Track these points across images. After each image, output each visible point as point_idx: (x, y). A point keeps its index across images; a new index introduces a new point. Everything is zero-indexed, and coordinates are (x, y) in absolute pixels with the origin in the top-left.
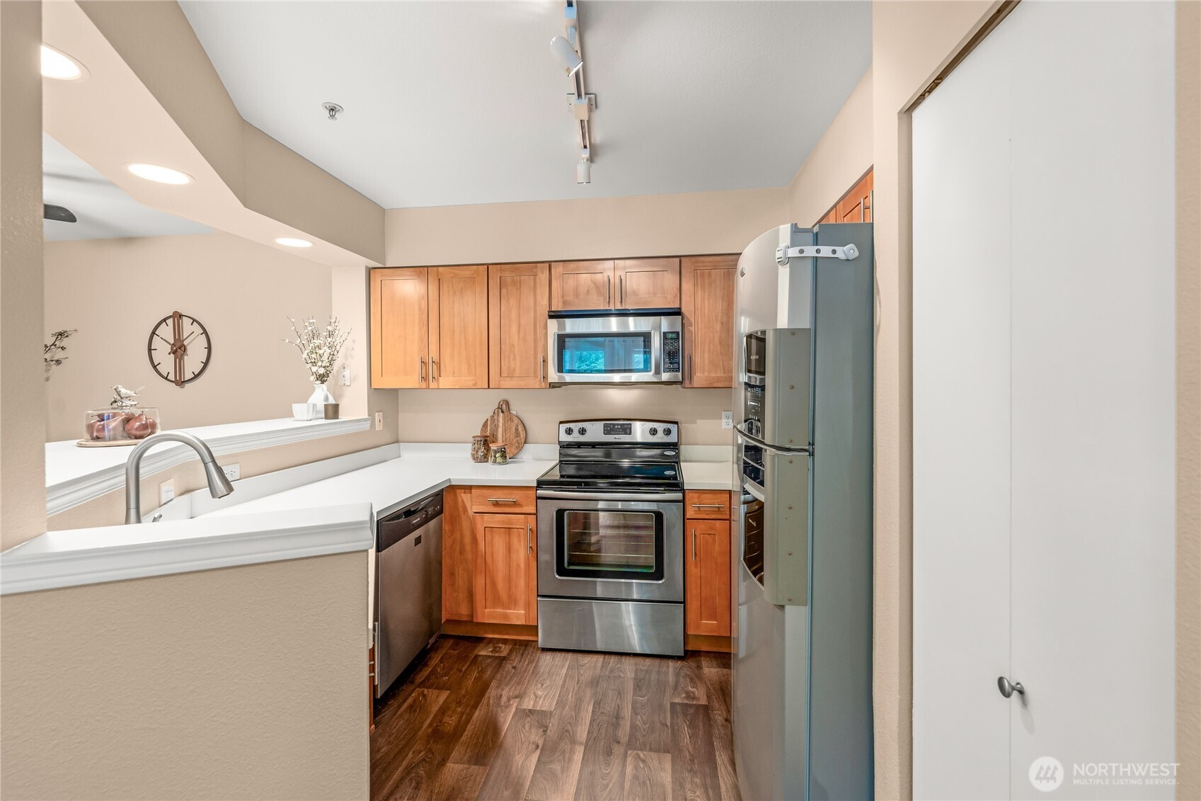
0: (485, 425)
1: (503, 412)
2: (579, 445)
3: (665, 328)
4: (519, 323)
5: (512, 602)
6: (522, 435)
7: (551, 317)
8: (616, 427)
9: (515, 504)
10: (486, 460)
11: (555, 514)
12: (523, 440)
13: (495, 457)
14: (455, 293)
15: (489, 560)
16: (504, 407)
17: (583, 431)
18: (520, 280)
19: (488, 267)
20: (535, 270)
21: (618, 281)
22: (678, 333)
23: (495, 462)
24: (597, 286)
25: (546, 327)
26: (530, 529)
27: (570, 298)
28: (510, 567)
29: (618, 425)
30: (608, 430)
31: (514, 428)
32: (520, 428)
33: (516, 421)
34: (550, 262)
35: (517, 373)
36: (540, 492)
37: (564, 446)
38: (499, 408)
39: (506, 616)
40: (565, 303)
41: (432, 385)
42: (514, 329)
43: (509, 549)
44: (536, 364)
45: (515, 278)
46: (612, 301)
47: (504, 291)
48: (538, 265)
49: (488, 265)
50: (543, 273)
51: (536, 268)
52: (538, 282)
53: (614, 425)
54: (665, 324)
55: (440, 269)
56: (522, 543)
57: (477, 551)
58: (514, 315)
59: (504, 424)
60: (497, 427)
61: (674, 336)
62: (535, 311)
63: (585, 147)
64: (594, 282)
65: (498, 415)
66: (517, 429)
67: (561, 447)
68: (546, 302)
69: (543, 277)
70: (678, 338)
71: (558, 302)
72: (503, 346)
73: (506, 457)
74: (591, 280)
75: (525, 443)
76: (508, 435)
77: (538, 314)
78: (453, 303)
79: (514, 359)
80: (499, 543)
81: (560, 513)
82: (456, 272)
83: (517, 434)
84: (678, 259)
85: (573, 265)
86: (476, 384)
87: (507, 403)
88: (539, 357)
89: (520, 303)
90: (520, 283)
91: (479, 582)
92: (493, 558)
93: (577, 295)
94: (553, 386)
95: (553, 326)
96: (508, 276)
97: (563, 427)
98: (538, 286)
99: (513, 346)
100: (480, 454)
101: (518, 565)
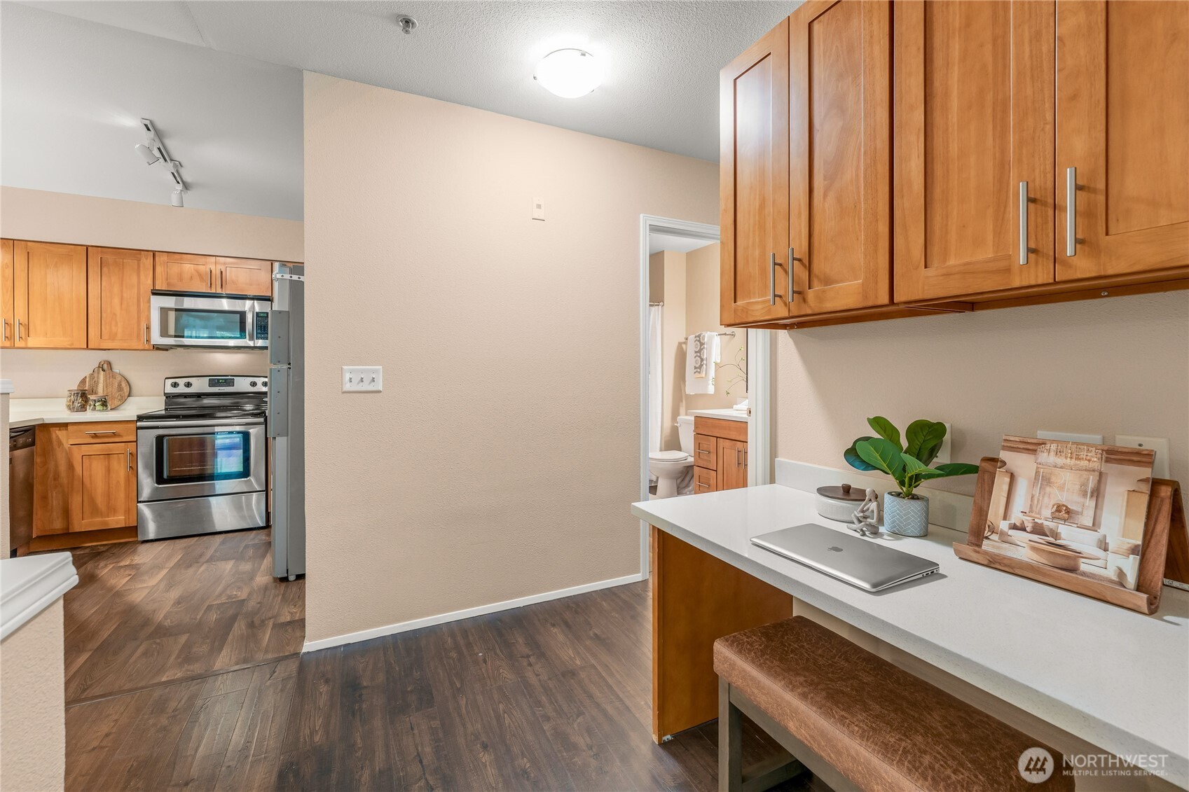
0: (83, 381)
1: (103, 370)
2: (186, 396)
3: (257, 310)
4: (122, 296)
5: (112, 510)
6: (126, 390)
7: (154, 294)
8: (220, 381)
9: (114, 435)
10: (84, 409)
11: (155, 439)
12: (127, 394)
13: (94, 405)
15: (87, 481)
16: (106, 367)
17: (188, 385)
18: (123, 262)
19: (87, 249)
20: (138, 256)
21: (219, 273)
22: (267, 313)
23: (94, 409)
24: (200, 275)
25: (149, 301)
26: (130, 453)
27: (174, 281)
28: (109, 484)
29: (222, 379)
30: (212, 384)
31: (117, 384)
32: (124, 384)
33: (119, 378)
34: (154, 253)
35: (119, 335)
36: (139, 424)
37: (169, 397)
38: (99, 367)
39: (106, 523)
40: (168, 284)
41: (19, 344)
42: (116, 301)
43: (108, 470)
44: (139, 329)
45: (117, 260)
46: (213, 286)
47: (105, 269)
48: (142, 252)
49: (87, 247)
50: (147, 259)
51: (141, 254)
52: (142, 265)
53: (218, 380)
54: (258, 307)
55: (28, 243)
56: (122, 464)
57: (73, 476)
58: (116, 289)
59: (105, 380)
60: (97, 383)
61: (265, 315)
62: (139, 289)
63: (178, 183)
64: (197, 271)
65: (98, 373)
66: (120, 385)
67: (167, 397)
68: (150, 281)
69: (147, 262)
70: (268, 316)
71: (161, 283)
72: (104, 315)
73: (106, 406)
74: (194, 270)
75: (129, 396)
76: (110, 390)
77: (142, 290)
78: (45, 275)
79: (116, 325)
80: (98, 468)
81: (160, 439)
82: (49, 248)
83: (120, 388)
84: (270, 263)
85: (177, 256)
86: (73, 344)
87: (109, 364)
88: (142, 324)
89: (122, 281)
90: (123, 265)
91: (76, 501)
92: (91, 480)
93: (181, 280)
94: (158, 348)
95: (158, 302)
96: (110, 258)
97: (169, 382)
98: (141, 269)
99: (115, 314)
100: (77, 405)
101: (118, 482)
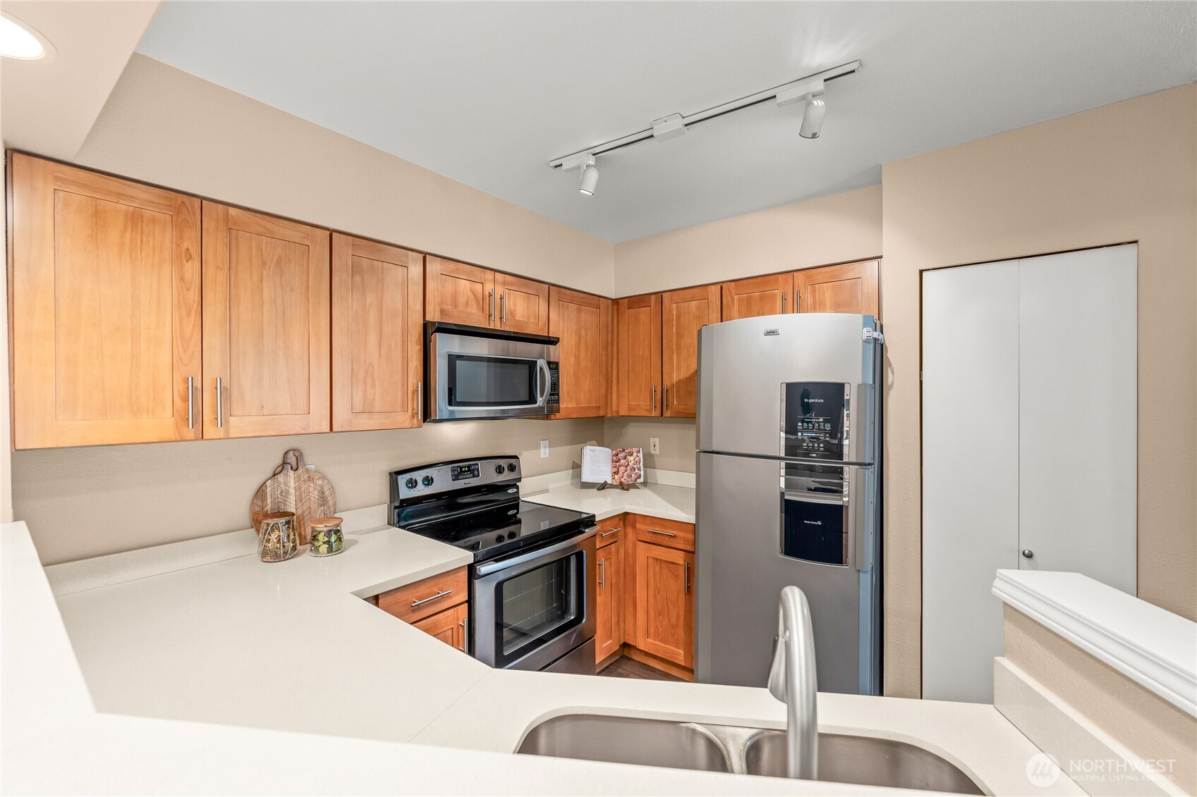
0: (261, 493)
1: (293, 469)
4: (381, 332)
6: (331, 501)
8: (464, 469)
12: (332, 509)
14: (264, 263)
16: (294, 461)
17: (428, 482)
18: (383, 268)
19: (331, 235)
20: (404, 258)
21: (498, 297)
22: (558, 363)
24: (476, 298)
27: (448, 307)
29: (465, 467)
30: (456, 475)
31: (316, 493)
32: (327, 491)
33: (319, 480)
34: (424, 254)
35: (377, 407)
38: (284, 463)
40: (442, 312)
41: (210, 431)
45: (375, 263)
46: (492, 319)
47: (357, 279)
48: (410, 253)
49: (331, 231)
50: (415, 266)
51: (407, 256)
52: (407, 275)
53: (461, 468)
55: (232, 211)
62: (404, 318)
64: (473, 293)
66: (322, 493)
68: (419, 306)
69: (416, 272)
70: (557, 368)
71: (435, 311)
74: (470, 289)
77: (410, 322)
78: (261, 281)
79: (373, 386)
81: (499, 589)
82: (269, 225)
83: (323, 501)
84: (547, 286)
85: (451, 265)
86: (309, 426)
87: (300, 454)
88: (409, 383)
89: (381, 301)
90: (382, 273)
93: (456, 304)
96: (365, 257)
97: (402, 479)
98: (407, 282)
